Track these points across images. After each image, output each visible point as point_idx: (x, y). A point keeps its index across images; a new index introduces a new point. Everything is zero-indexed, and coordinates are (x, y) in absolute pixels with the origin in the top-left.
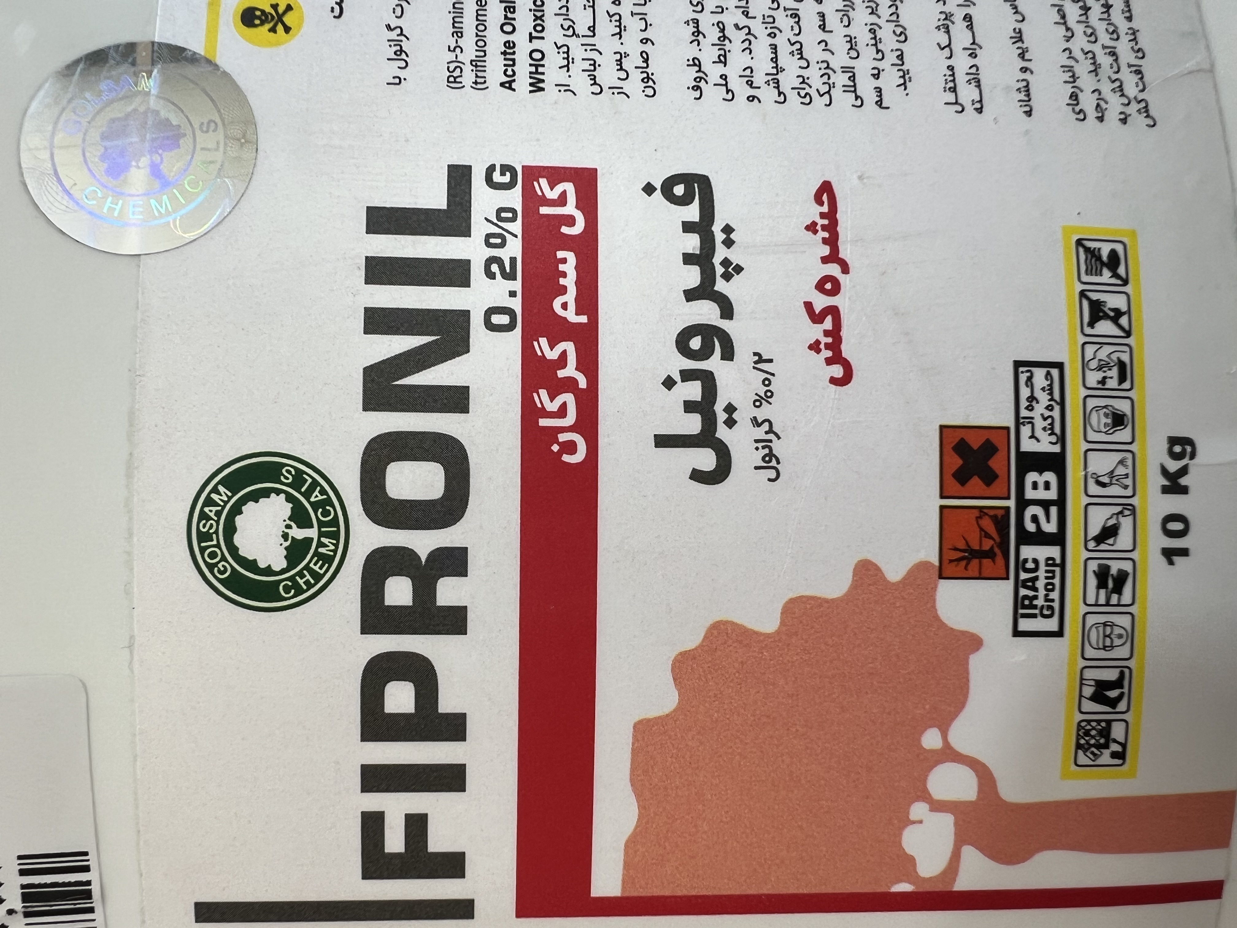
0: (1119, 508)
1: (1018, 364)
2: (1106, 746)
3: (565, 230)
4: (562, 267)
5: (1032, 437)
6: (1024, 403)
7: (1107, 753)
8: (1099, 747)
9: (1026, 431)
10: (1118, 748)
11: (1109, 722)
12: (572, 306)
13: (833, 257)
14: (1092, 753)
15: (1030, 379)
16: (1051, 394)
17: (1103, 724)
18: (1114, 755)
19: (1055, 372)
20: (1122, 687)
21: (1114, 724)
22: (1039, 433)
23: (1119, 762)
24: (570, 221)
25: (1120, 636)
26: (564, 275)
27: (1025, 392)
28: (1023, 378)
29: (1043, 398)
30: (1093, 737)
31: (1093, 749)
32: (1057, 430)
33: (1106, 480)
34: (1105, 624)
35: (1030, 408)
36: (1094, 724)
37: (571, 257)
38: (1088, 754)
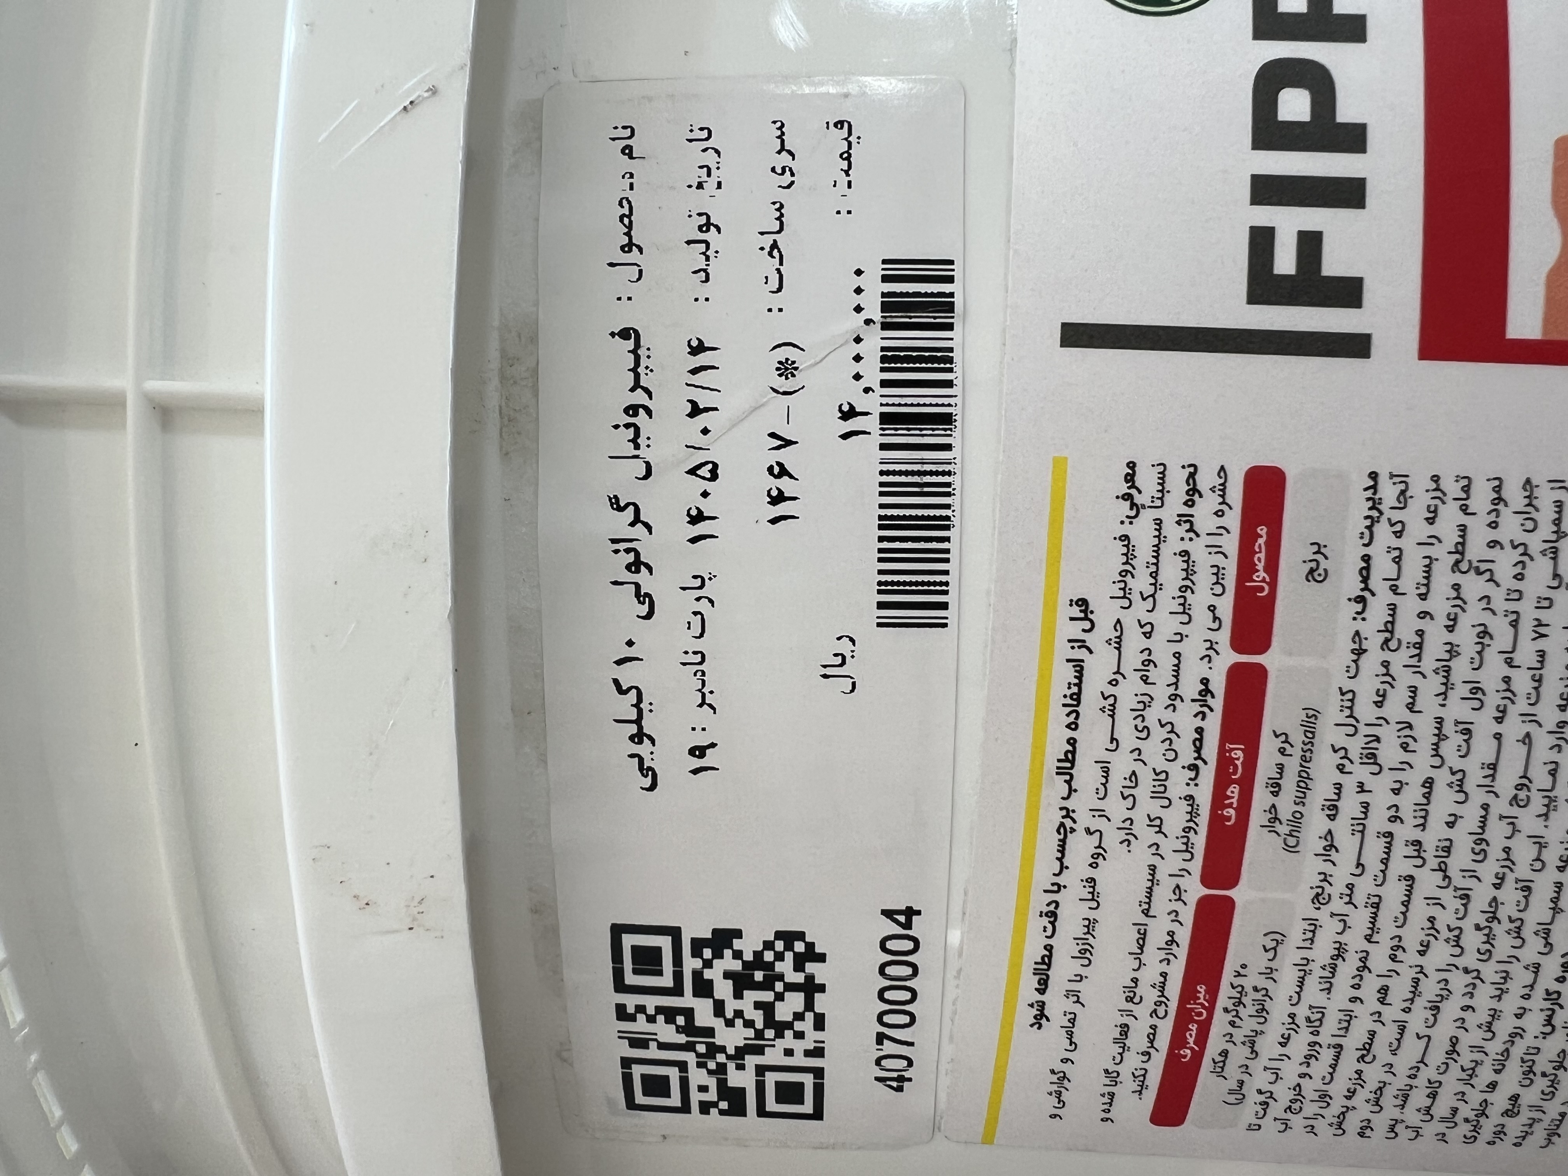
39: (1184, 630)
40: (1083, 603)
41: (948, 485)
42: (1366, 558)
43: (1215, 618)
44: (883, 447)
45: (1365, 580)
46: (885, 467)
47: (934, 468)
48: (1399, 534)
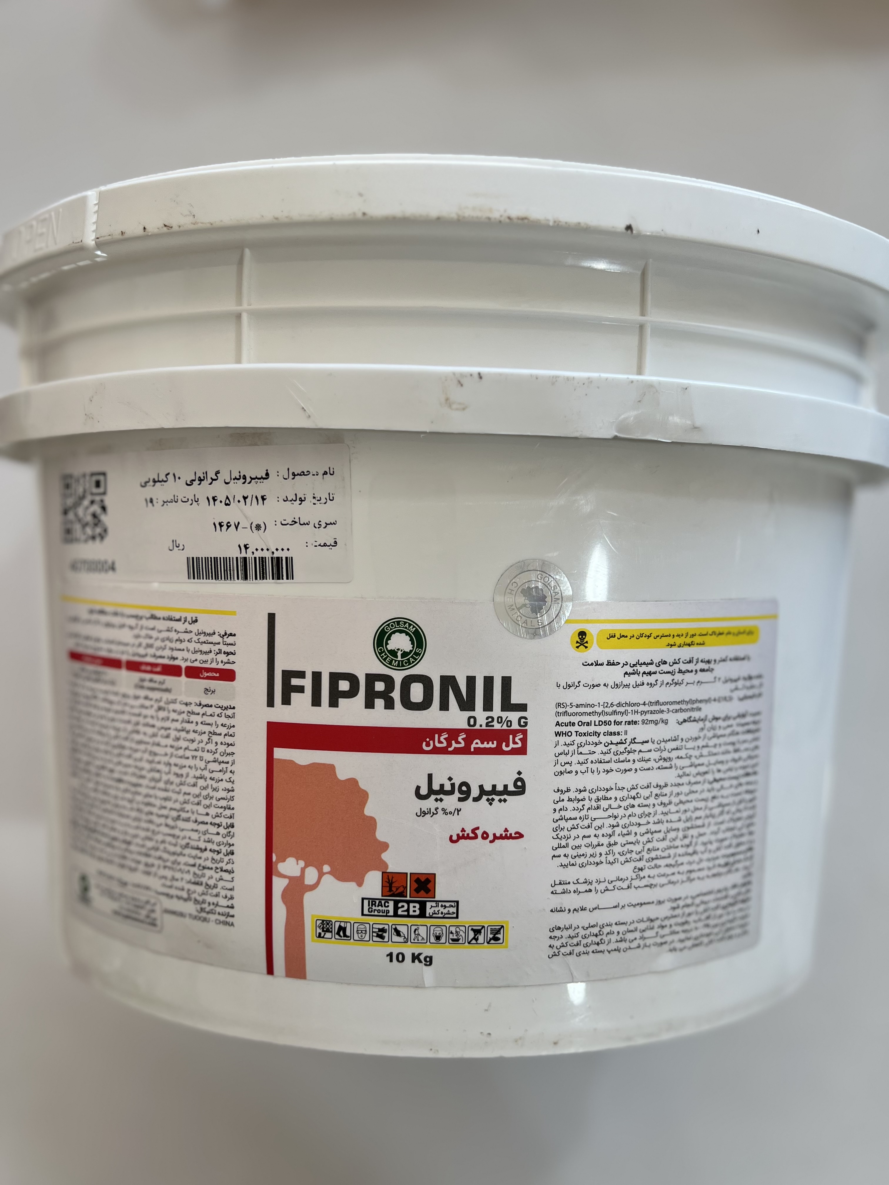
0: (407, 937)
1: (457, 902)
2: (323, 931)
3: (504, 744)
4: (490, 743)
5: (432, 907)
6: (444, 904)
7: (321, 931)
8: (323, 928)
9: (434, 904)
10: (322, 935)
11: (331, 932)
12: (477, 746)
13: (495, 838)
14: (321, 926)
15: (452, 906)
16: (447, 914)
17: (331, 930)
18: (320, 934)
19: (455, 915)
20: (344, 937)
21: (331, 933)
22: (433, 909)
23: (317, 936)
24: (507, 745)
25: (362, 936)
26: (488, 743)
27: (447, 904)
28: (453, 904)
29: (445, 911)
30: (326, 926)
31: (322, 926)
32: (434, 916)
33: (417, 933)
34: (366, 931)
35: (442, 906)
36: (331, 926)
37: (494, 746)
38: (321, 924)
39: (190, 652)
40: (196, 621)
41: (227, 579)
42: (211, 706)
43: (194, 661)
44: (237, 558)
45: (205, 706)
46: (231, 559)
47: (232, 574)
48: (218, 715)
